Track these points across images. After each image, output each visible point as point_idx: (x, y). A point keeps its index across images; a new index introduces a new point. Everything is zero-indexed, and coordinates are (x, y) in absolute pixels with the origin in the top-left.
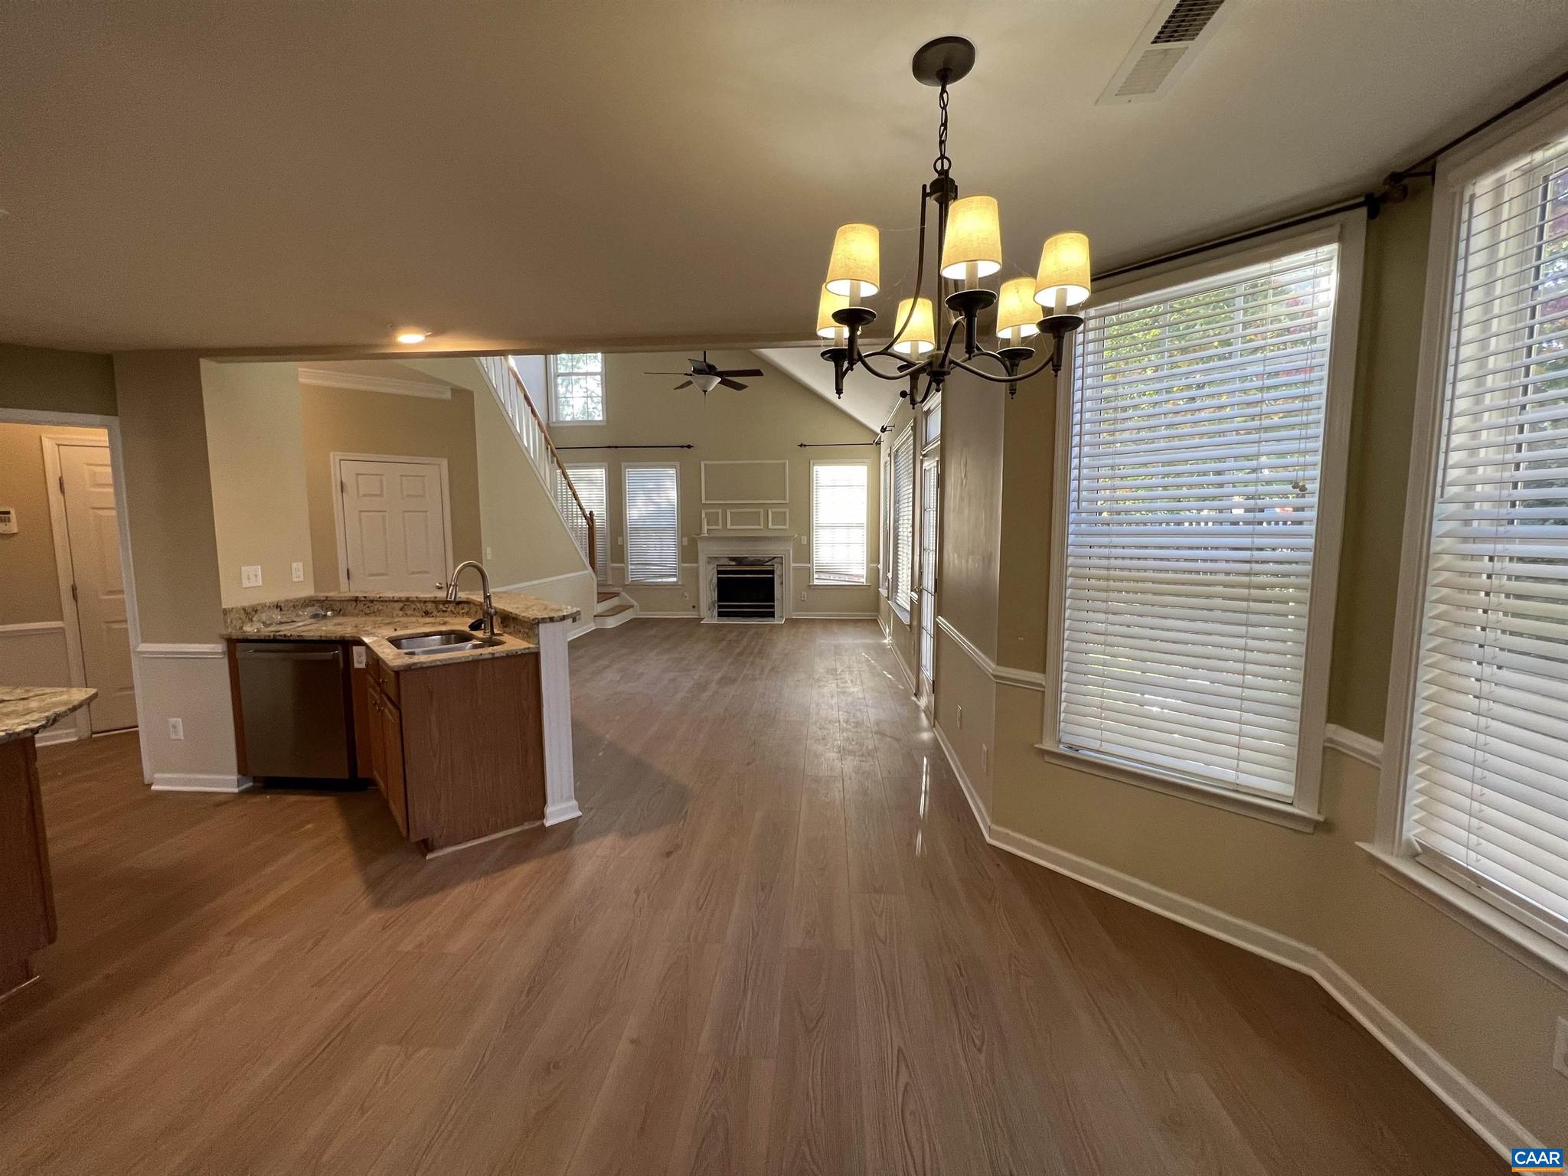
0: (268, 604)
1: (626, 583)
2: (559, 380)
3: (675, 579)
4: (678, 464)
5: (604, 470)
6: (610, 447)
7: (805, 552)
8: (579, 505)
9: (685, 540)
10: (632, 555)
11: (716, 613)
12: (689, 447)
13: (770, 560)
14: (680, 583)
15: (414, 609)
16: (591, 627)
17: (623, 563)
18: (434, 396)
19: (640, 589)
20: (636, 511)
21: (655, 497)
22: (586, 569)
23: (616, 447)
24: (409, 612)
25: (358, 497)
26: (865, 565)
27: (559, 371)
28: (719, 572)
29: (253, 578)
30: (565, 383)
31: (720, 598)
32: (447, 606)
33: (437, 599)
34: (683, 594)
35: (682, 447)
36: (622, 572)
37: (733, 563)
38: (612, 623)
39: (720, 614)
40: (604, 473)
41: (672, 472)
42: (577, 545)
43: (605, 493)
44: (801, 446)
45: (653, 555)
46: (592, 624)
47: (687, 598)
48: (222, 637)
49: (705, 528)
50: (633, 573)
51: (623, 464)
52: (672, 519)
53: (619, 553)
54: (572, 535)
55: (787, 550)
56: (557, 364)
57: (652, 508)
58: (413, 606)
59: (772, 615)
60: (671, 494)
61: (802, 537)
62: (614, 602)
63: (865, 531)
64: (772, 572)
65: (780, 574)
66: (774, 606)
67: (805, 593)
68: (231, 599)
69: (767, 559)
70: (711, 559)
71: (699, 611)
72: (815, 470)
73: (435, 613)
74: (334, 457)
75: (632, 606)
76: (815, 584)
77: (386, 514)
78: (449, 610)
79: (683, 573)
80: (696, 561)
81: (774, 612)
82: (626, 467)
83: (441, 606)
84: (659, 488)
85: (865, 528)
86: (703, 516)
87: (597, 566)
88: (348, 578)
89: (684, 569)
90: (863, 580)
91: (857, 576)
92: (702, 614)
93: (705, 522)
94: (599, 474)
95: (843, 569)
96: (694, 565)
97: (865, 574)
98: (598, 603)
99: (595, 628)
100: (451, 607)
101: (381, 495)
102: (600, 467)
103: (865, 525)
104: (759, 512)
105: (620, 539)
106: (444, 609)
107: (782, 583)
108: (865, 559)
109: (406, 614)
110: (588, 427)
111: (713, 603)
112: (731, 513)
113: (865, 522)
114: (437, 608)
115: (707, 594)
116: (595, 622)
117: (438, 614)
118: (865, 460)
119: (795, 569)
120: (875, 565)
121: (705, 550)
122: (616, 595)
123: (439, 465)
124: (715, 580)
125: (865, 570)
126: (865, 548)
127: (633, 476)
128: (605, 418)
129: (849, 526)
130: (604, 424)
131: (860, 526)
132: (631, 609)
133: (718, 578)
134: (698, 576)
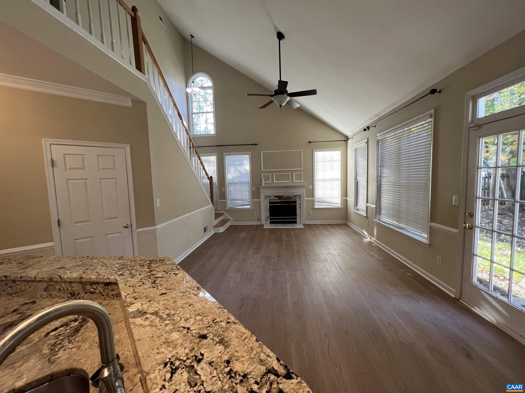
1: (226, 209)
2: (194, 116)
3: (249, 207)
4: (250, 153)
5: (215, 157)
6: (218, 146)
7: (311, 193)
8: (206, 173)
9: (254, 188)
10: (229, 196)
11: (269, 222)
12: (256, 144)
13: (294, 197)
14: (252, 208)
15: (59, 290)
16: (212, 233)
17: (225, 200)
18: (120, 104)
19: (233, 211)
20: (230, 175)
21: (239, 168)
22: (210, 204)
23: (221, 146)
24: (54, 293)
25: (66, 170)
26: (340, 198)
27: (194, 112)
28: (270, 203)
30: (197, 117)
31: (270, 216)
32: (94, 287)
34: (253, 214)
35: (252, 145)
36: (225, 204)
37: (277, 199)
38: (222, 230)
39: (271, 223)
40: (215, 158)
41: (247, 157)
42: (206, 192)
43: (216, 167)
44: (309, 142)
45: (238, 195)
46: (213, 231)
47: (255, 215)
49: (264, 182)
50: (230, 204)
51: (224, 154)
52: (248, 179)
53: (223, 195)
54: (203, 188)
55: (302, 192)
56: (193, 109)
57: (238, 174)
58: (58, 287)
59: (295, 222)
60: (247, 167)
61: (310, 185)
62: (222, 218)
63: (340, 182)
64: (295, 202)
65: (299, 203)
66: (296, 218)
67: (311, 212)
69: (293, 197)
70: (266, 197)
71: (261, 221)
72: (315, 154)
73: (82, 294)
74: (46, 142)
75: (229, 220)
76: (316, 207)
77: (87, 180)
78: (97, 291)
79: (253, 204)
80: (260, 198)
81: (296, 221)
82: (225, 156)
83: (88, 287)
84: (241, 164)
85: (340, 180)
86: (262, 177)
87: (214, 201)
88: (59, 226)
89: (253, 201)
90: (339, 205)
91: (336, 203)
92: (262, 223)
93: (263, 180)
94: (213, 159)
95: (329, 200)
96: (259, 200)
97: (340, 202)
98: (215, 220)
99: (214, 233)
100: (100, 288)
101: (83, 168)
102: (214, 155)
103: (340, 179)
104: (289, 175)
105: (223, 188)
106: (92, 290)
107: (300, 207)
108: (340, 195)
109: (51, 295)
110: (207, 137)
111: (267, 217)
112: (275, 175)
113: (340, 178)
114: (84, 289)
115: (265, 213)
116: (214, 229)
117: (86, 295)
118: (339, 149)
119: (307, 201)
120: (345, 198)
121: (264, 193)
122: (222, 214)
123: (124, 148)
124: (268, 207)
125: (340, 201)
126: (340, 190)
127: (229, 159)
128: (216, 133)
129: (332, 180)
130: (215, 135)
131: (337, 180)
132: (229, 222)
133: (269, 205)
134: (260, 205)
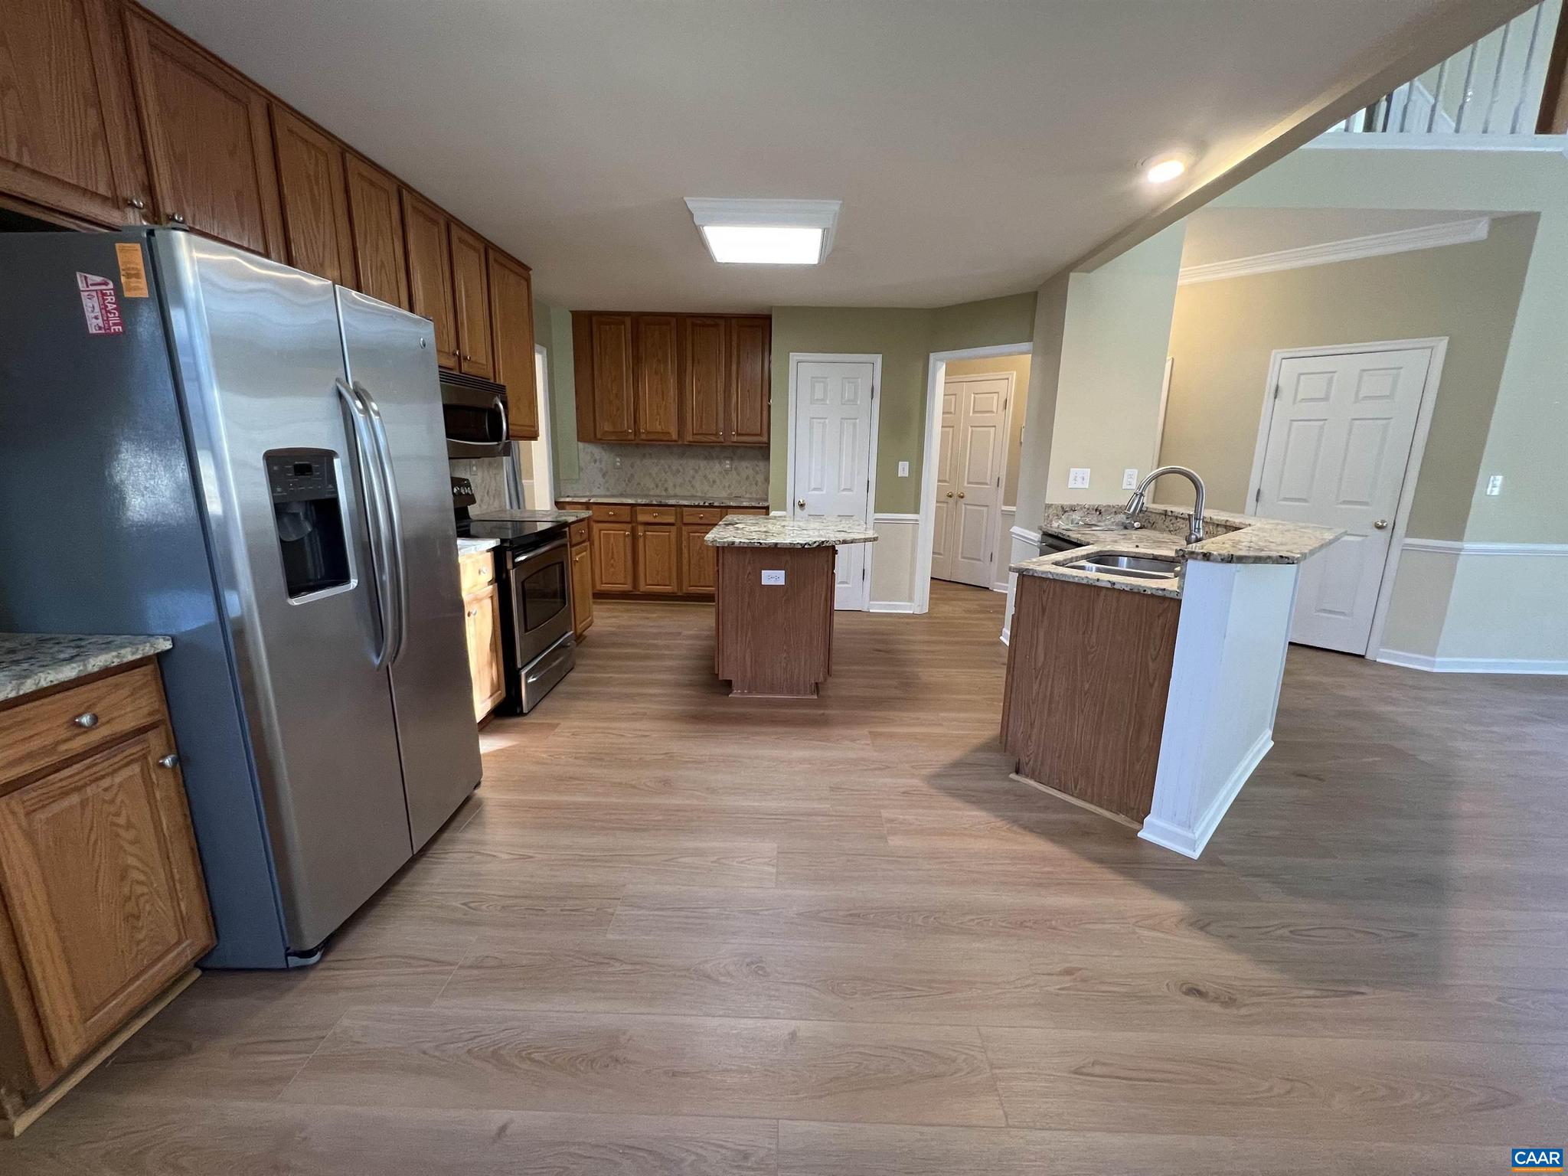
0: (1087, 506)
18: (1455, 240)
25: (1294, 402)
29: (1079, 479)
33: (1228, 524)
48: (1040, 528)
68: (1054, 496)
74: (1277, 355)
77: (1326, 423)
88: (1257, 500)
101: (1326, 399)
123: (1435, 348)
